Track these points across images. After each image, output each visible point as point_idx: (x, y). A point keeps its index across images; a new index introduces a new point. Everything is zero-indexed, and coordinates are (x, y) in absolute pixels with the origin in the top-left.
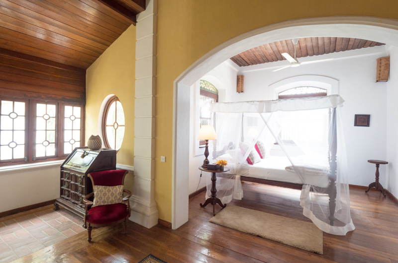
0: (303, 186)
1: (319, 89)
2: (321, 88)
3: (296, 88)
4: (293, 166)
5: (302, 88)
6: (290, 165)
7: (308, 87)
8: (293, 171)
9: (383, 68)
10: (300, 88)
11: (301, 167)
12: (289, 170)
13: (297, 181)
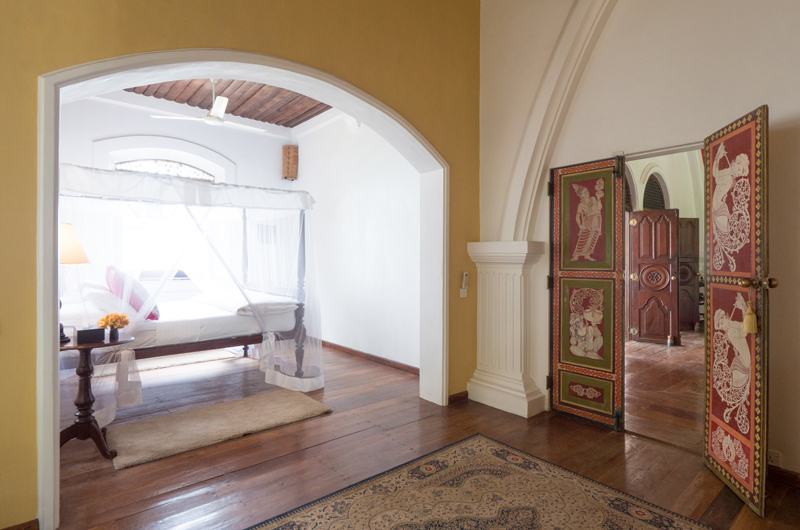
0: (264, 335)
1: (201, 173)
2: (204, 172)
3: (156, 160)
4: (250, 305)
5: (168, 164)
6: (244, 304)
7: (181, 164)
8: (250, 313)
9: (291, 160)
10: (165, 163)
11: (262, 305)
12: (243, 313)
13: (253, 330)
